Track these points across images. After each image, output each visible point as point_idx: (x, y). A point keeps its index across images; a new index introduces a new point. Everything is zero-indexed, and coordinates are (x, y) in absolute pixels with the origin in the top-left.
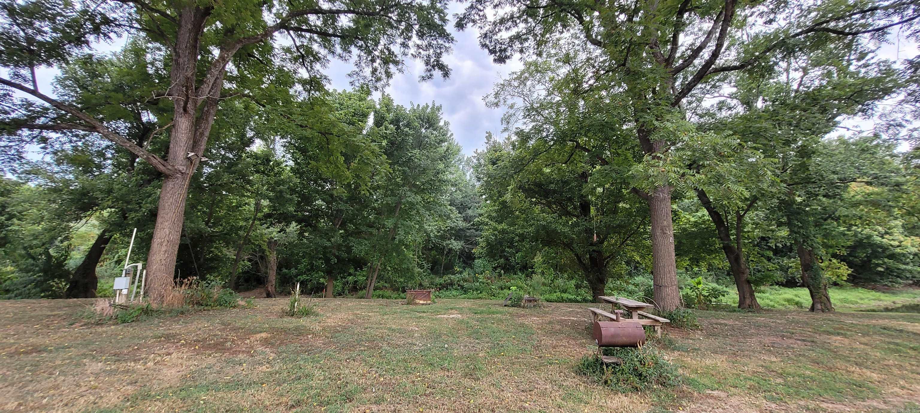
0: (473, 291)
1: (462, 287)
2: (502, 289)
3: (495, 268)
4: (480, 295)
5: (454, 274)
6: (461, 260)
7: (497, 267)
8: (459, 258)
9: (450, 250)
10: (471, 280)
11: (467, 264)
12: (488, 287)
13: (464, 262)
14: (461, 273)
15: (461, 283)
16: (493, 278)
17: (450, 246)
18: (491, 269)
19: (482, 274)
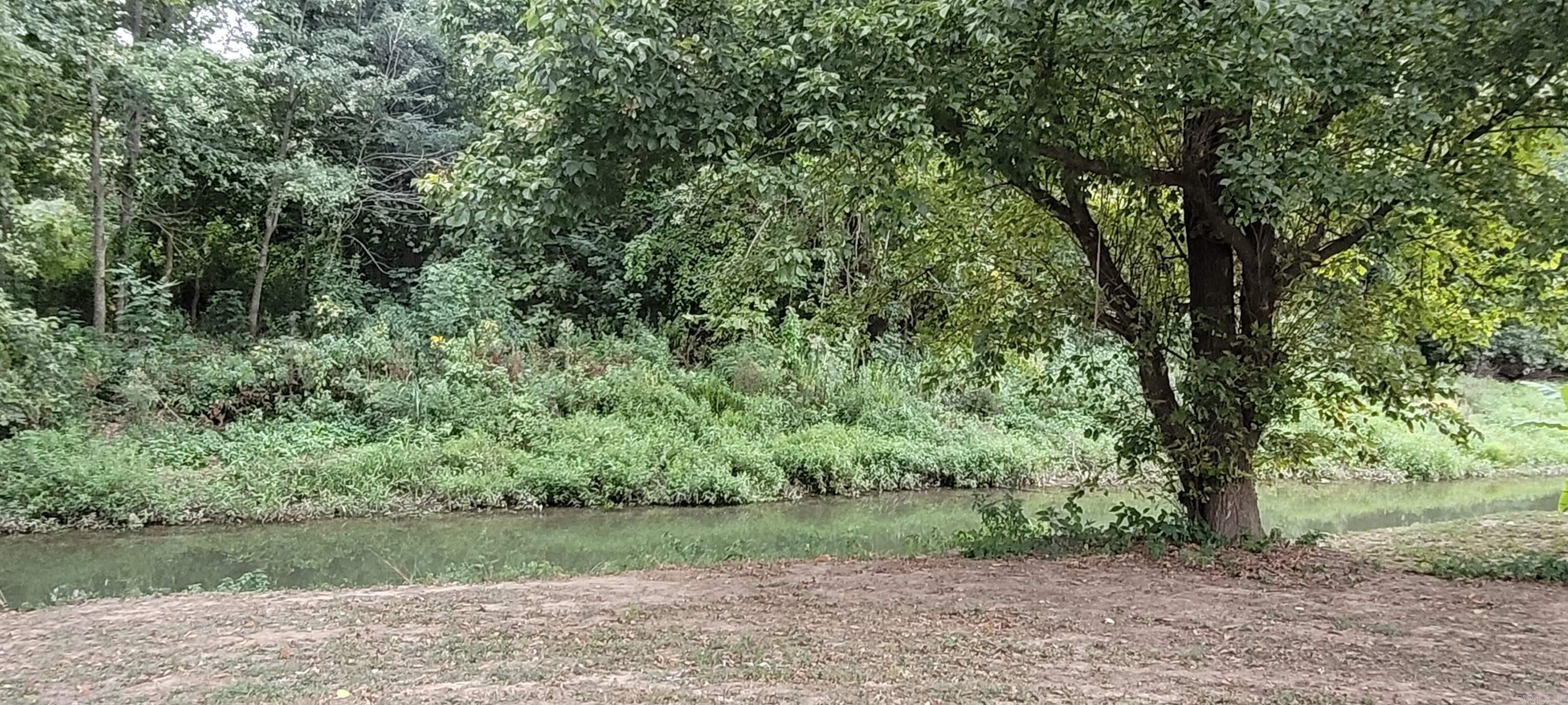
0: (416, 422)
1: (357, 403)
2: (564, 411)
3: (523, 306)
4: (454, 447)
5: (307, 332)
6: (356, 261)
7: (534, 299)
8: (348, 254)
9: (294, 208)
10: (406, 363)
11: (386, 282)
12: (495, 403)
13: (368, 273)
14: (351, 326)
15: (353, 380)
16: (517, 354)
17: (293, 188)
18: (503, 309)
19: (460, 333)
